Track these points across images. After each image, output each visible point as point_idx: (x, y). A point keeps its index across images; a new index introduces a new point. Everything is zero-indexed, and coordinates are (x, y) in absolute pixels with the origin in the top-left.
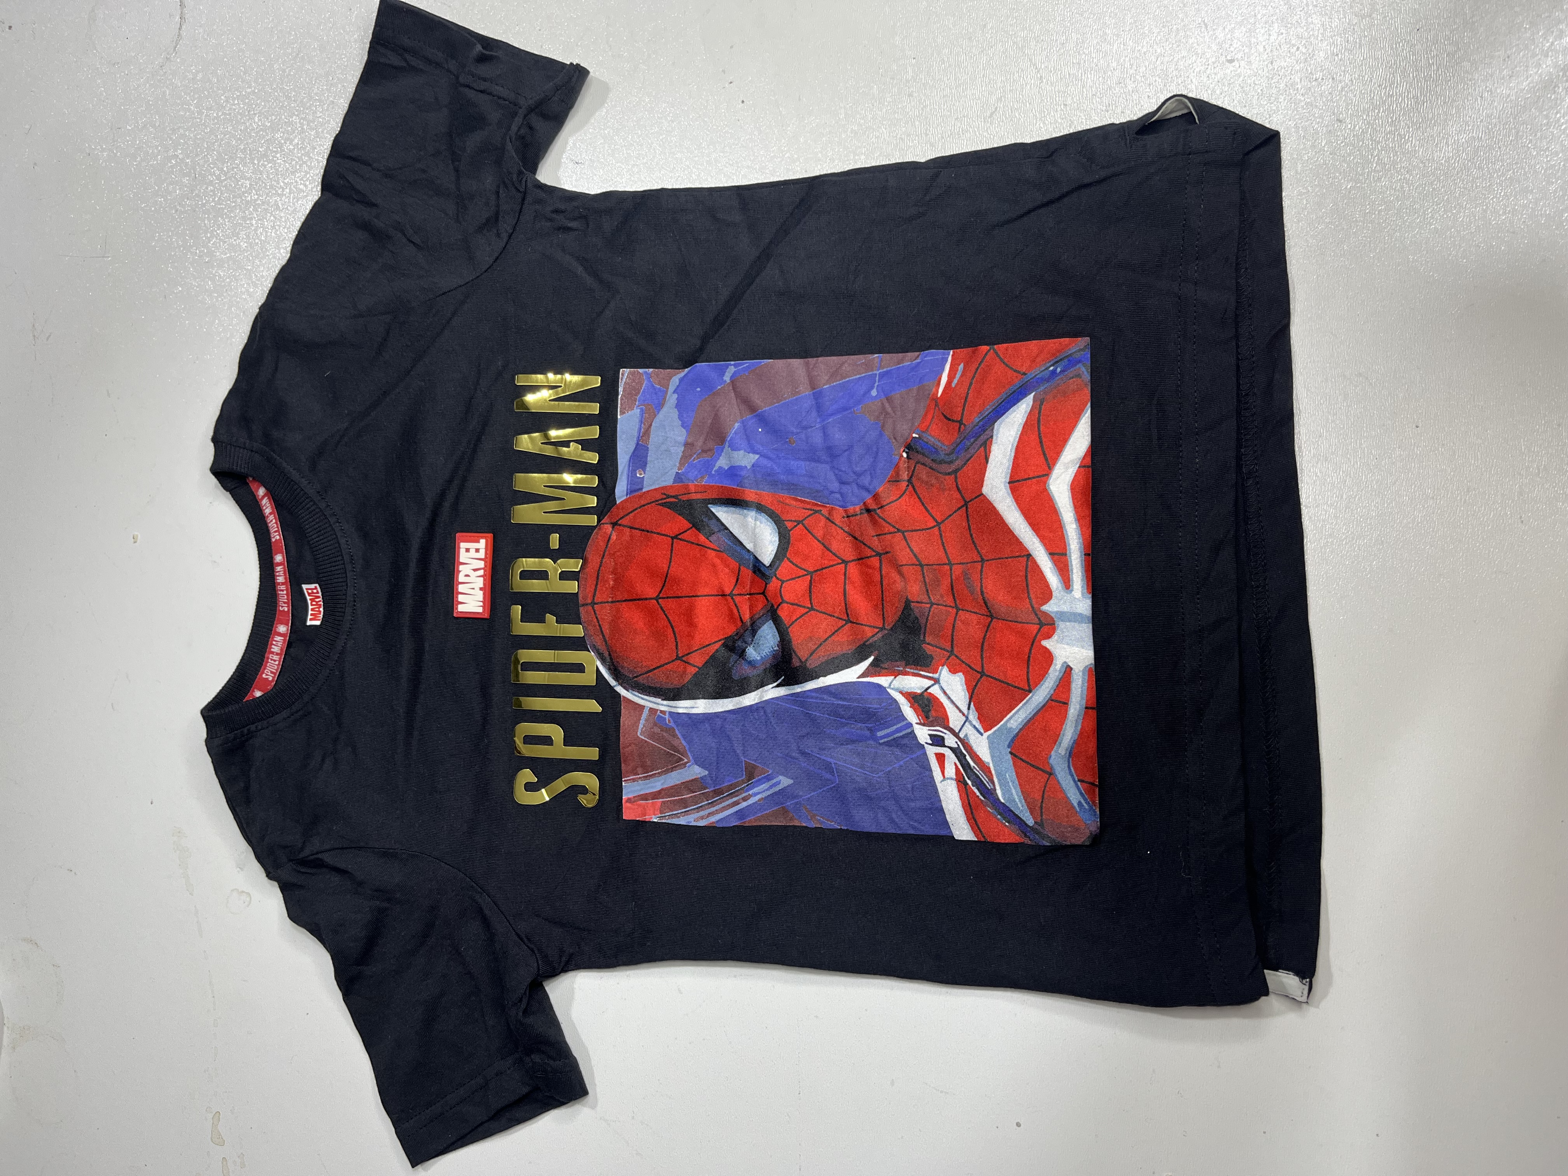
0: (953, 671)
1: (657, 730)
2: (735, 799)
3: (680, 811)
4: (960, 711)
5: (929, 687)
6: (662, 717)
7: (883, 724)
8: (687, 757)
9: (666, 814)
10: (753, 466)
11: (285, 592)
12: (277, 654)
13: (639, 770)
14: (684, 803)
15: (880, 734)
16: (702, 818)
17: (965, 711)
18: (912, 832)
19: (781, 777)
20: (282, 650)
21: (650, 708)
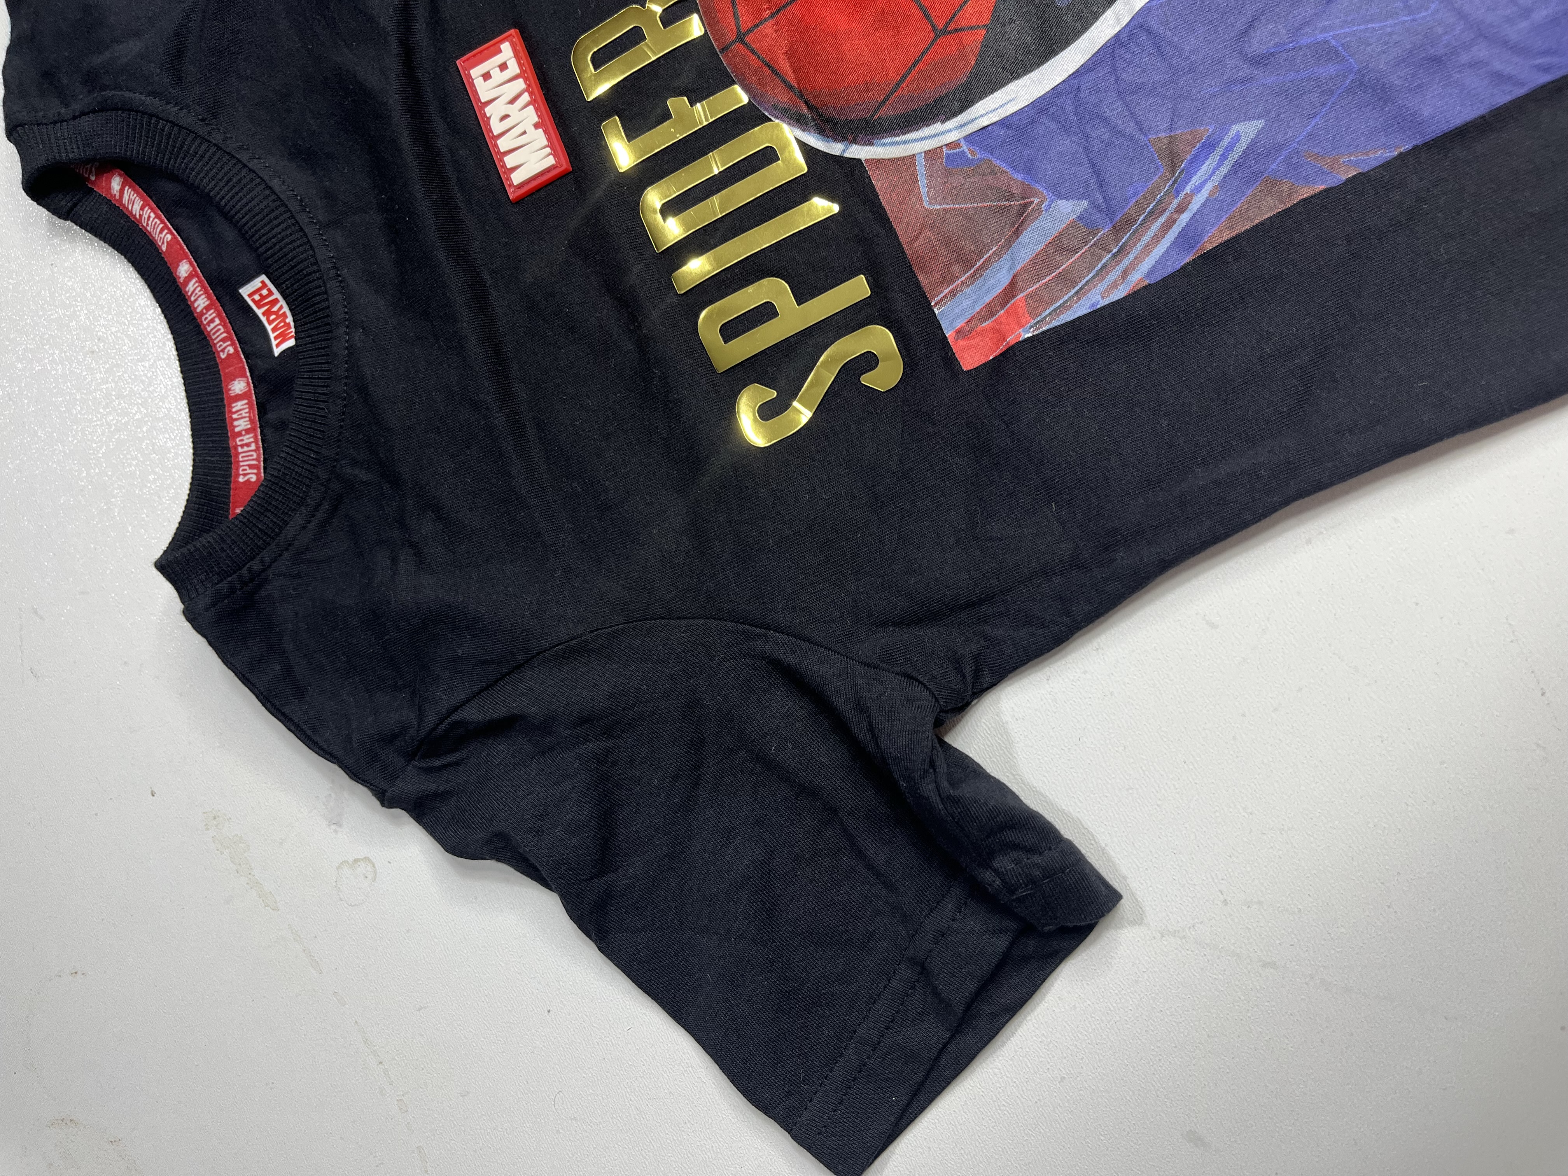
1: (957, 181)
2: (1162, 219)
3: (1066, 298)
6: (955, 153)
8: (1036, 196)
9: (1044, 315)
11: (217, 321)
12: (248, 431)
13: (956, 268)
14: (1067, 280)
16: (1114, 285)
19: (1235, 128)
20: (252, 421)
21: (928, 152)
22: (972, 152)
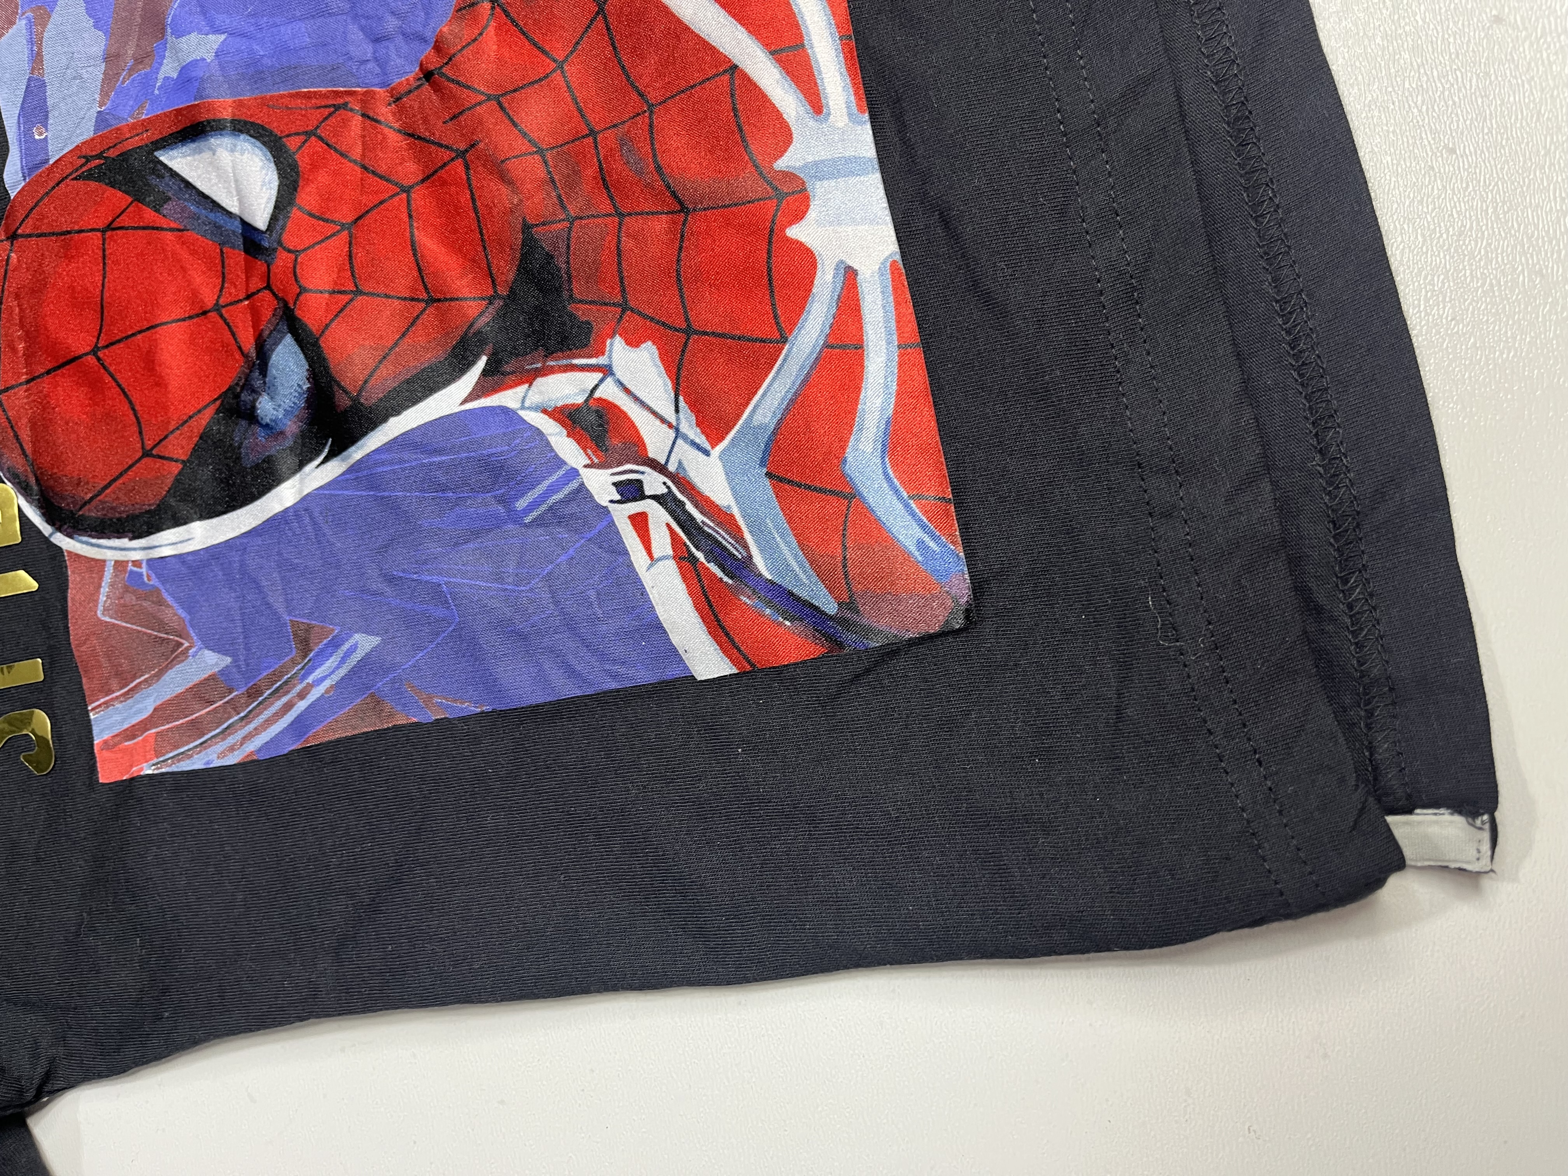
0: (633, 342)
1: (130, 599)
2: (285, 699)
3: (191, 745)
4: (663, 420)
5: (596, 387)
6: (136, 572)
7: (521, 482)
8: (187, 637)
9: (168, 756)
10: (217, 55)
13: (114, 683)
14: (196, 728)
15: (521, 504)
16: (232, 749)
17: (671, 417)
18: (614, 685)
19: (357, 637)
21: (116, 562)
22: (148, 576)
